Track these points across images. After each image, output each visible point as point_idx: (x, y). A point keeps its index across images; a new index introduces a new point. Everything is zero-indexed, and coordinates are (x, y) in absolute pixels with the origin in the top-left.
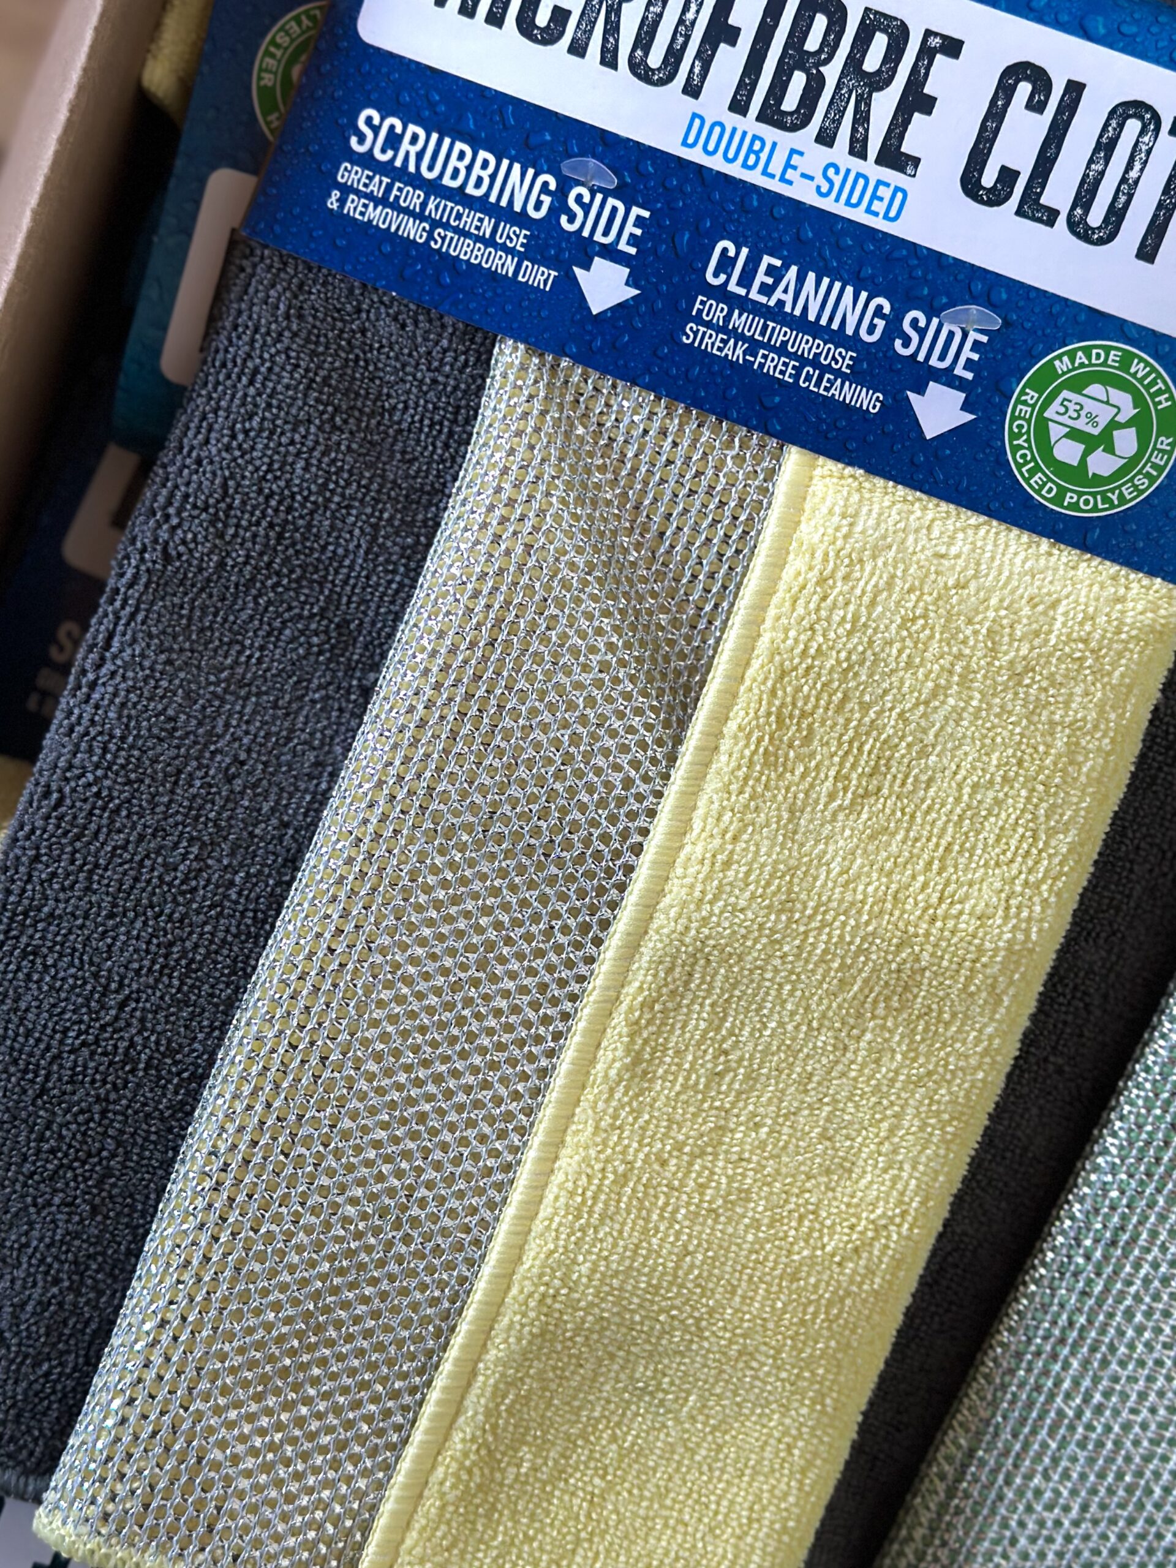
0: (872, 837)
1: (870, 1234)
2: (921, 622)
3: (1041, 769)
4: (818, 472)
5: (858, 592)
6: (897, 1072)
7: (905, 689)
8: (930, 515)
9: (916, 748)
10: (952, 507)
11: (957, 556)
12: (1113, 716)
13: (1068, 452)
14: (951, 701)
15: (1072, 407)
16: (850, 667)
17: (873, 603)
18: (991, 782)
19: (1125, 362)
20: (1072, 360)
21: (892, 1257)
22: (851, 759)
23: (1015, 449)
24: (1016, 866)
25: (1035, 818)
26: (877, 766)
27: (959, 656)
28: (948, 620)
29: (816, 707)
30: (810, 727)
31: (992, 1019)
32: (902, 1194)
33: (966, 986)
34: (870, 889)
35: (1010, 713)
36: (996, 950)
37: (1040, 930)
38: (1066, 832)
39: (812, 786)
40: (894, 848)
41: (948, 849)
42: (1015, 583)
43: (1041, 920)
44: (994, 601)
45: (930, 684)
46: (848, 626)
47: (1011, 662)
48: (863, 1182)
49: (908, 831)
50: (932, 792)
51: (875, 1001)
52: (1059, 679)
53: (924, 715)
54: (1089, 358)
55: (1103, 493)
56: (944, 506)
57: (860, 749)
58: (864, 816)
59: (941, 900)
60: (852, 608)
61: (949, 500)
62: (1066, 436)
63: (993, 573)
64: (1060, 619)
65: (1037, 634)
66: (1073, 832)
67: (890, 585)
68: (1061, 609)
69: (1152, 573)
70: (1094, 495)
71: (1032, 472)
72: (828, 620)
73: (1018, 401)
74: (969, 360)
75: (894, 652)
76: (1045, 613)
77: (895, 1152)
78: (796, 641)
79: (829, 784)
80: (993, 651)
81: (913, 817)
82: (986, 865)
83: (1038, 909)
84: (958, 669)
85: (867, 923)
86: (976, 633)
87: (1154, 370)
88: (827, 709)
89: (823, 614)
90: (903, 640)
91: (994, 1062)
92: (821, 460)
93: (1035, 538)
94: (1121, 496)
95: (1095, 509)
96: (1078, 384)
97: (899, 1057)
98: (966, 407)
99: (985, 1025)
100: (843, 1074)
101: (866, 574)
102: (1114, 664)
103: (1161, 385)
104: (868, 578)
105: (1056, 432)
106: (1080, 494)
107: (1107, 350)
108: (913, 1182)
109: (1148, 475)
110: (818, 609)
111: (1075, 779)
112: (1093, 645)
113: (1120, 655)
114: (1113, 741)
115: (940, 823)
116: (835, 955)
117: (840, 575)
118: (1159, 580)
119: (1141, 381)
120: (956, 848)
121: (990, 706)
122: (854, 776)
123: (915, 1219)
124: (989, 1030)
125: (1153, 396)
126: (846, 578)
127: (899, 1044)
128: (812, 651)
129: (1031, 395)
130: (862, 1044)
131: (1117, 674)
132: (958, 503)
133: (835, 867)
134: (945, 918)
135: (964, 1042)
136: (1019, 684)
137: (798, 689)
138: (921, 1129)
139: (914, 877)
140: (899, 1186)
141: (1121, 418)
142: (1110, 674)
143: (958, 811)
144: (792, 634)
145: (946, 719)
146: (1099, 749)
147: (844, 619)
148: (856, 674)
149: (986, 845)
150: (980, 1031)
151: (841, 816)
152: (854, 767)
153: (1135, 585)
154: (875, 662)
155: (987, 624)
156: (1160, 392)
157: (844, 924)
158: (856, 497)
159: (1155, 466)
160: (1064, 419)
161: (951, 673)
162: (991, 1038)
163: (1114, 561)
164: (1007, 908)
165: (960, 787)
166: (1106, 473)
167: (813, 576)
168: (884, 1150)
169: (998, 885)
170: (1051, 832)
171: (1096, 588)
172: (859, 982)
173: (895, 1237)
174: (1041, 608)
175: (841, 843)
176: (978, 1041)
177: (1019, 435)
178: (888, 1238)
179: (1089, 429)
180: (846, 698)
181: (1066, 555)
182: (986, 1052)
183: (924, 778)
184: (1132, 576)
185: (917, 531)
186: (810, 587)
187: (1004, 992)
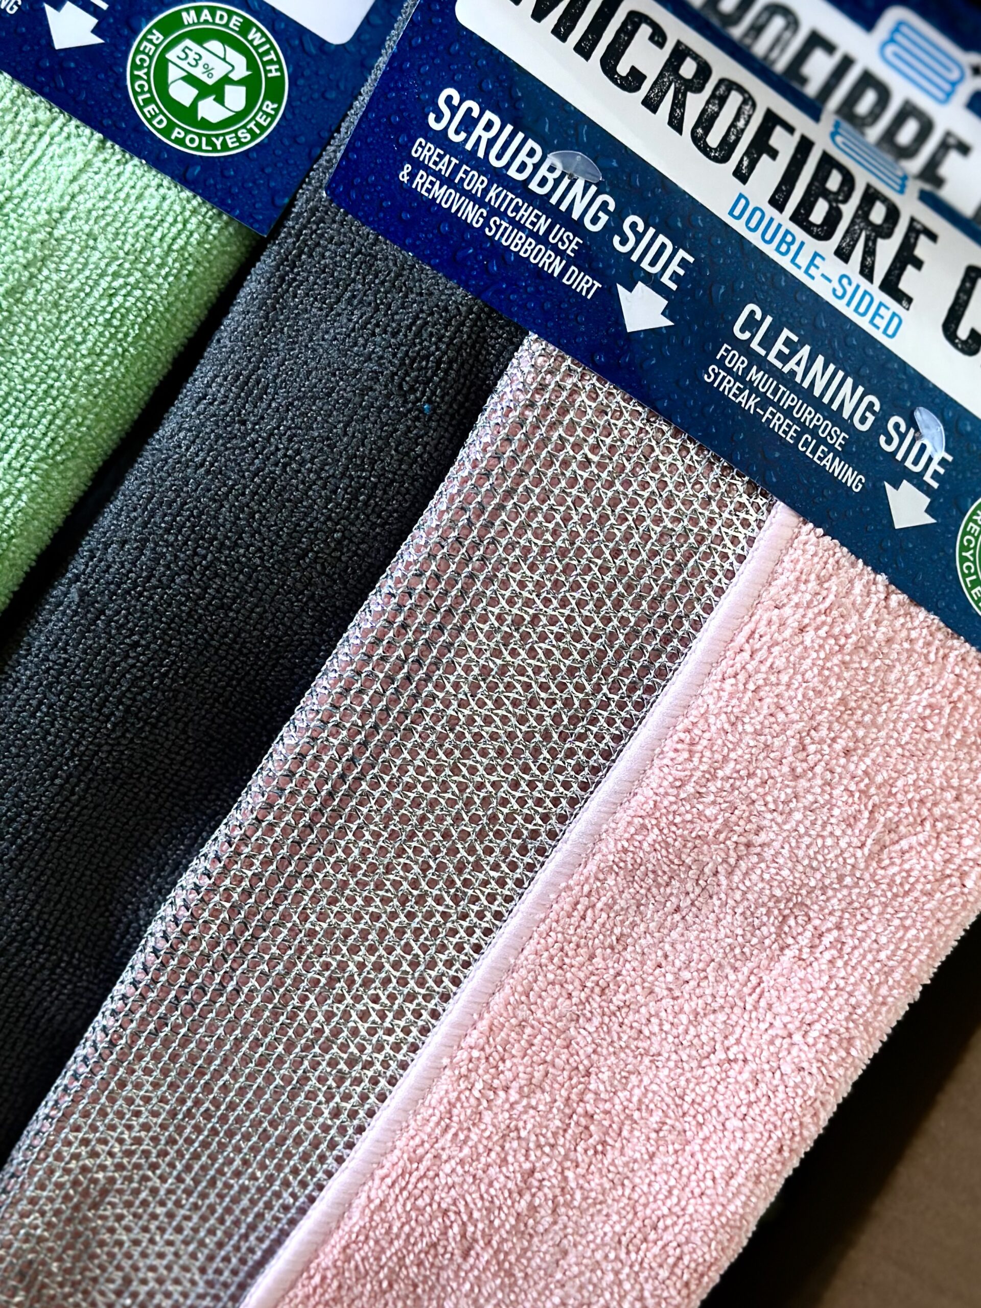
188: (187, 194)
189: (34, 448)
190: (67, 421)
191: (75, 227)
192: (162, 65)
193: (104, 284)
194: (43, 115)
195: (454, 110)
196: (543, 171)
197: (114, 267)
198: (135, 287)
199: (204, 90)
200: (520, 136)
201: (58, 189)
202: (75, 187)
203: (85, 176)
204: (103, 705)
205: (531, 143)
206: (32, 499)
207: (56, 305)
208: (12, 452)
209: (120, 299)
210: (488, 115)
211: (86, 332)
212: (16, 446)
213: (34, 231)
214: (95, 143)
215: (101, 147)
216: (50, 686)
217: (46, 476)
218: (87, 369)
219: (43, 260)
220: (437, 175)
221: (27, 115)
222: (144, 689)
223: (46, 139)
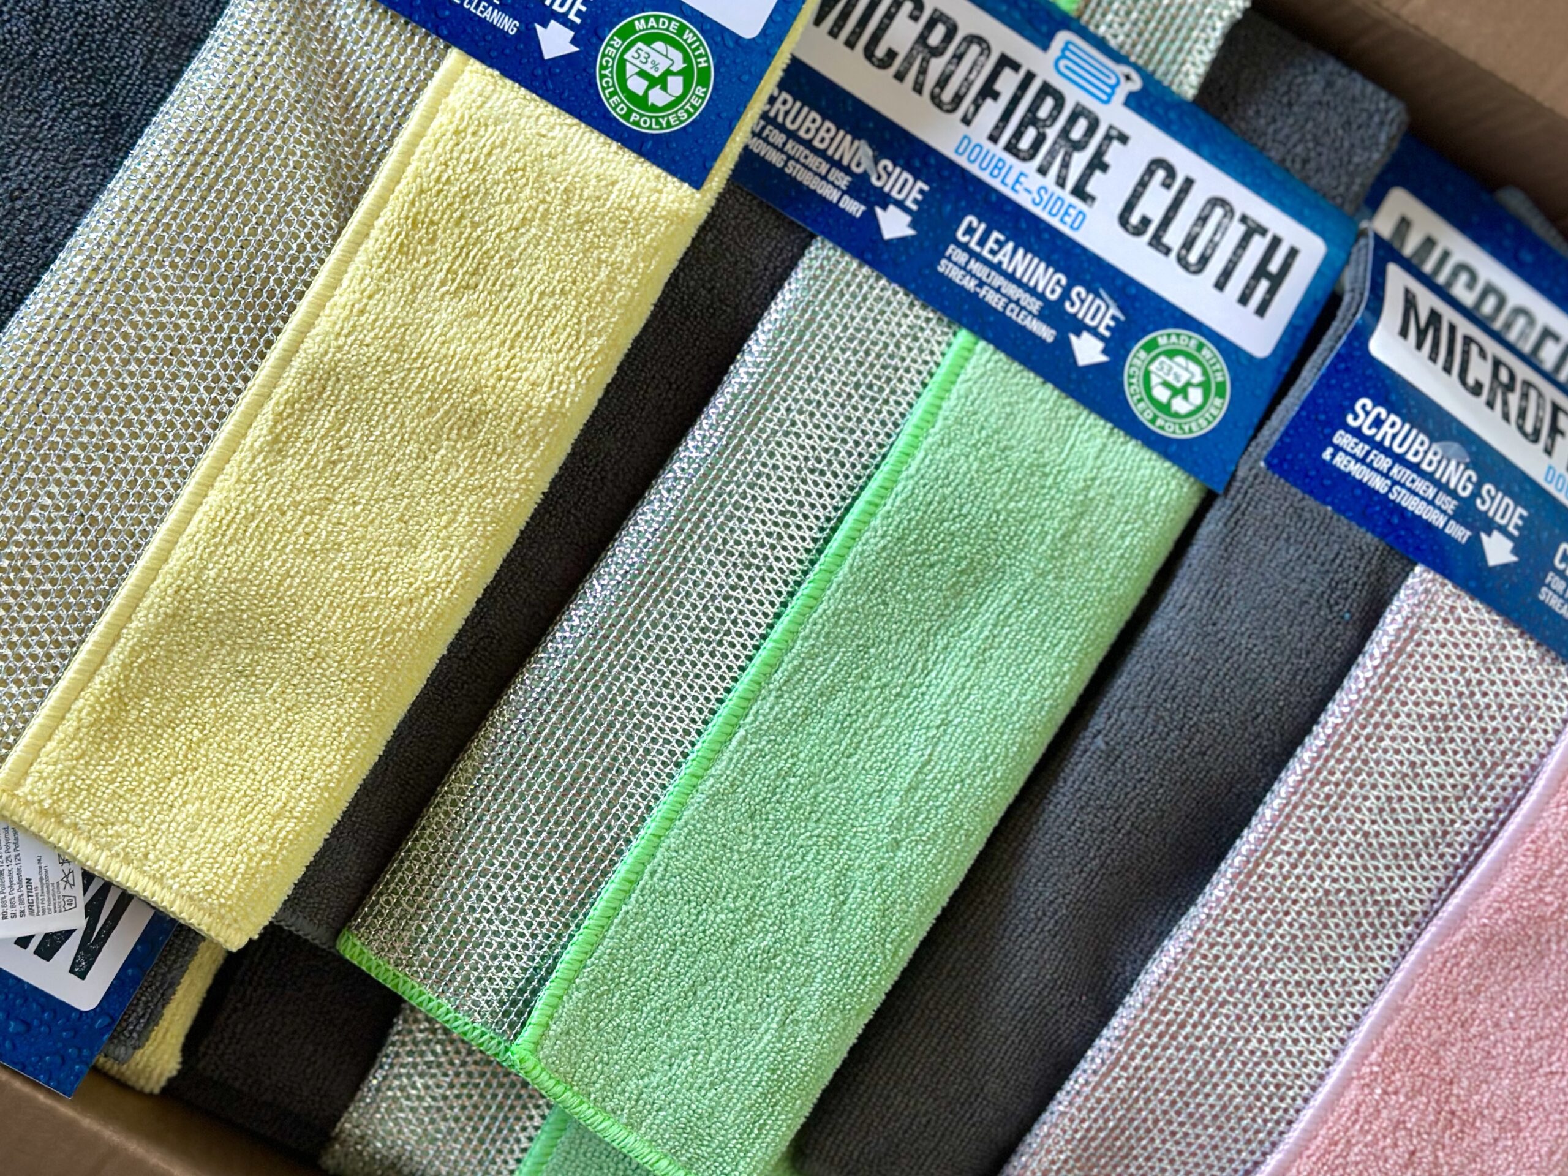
0: (466, 316)
1: (422, 591)
2: (520, 173)
3: (587, 289)
4: (468, 68)
5: (481, 144)
6: (459, 481)
7: (504, 217)
8: (539, 111)
9: (506, 260)
10: (556, 109)
11: (553, 138)
12: (641, 265)
13: (637, 85)
14: (533, 230)
15: (643, 54)
16: (468, 196)
17: (490, 154)
18: (553, 292)
19: (681, 30)
20: (647, 23)
21: (435, 611)
22: (460, 260)
23: (603, 76)
24: (562, 355)
25: (579, 323)
26: (477, 268)
27: (543, 201)
28: (539, 176)
29: (442, 218)
30: (435, 232)
31: (530, 457)
32: (450, 568)
33: (515, 431)
34: (459, 350)
35: (572, 247)
36: (539, 408)
37: (572, 402)
38: (600, 336)
39: (430, 274)
40: (480, 327)
41: (518, 334)
42: (589, 163)
43: (574, 395)
44: (573, 170)
45: (521, 216)
46: (470, 166)
47: (578, 213)
48: (423, 557)
49: (492, 317)
50: (512, 294)
51: (451, 429)
52: (609, 232)
53: (514, 237)
54: (657, 22)
55: (657, 118)
56: (550, 107)
57: (468, 254)
58: (464, 301)
59: (507, 367)
60: (475, 154)
61: (555, 104)
62: (638, 74)
63: (576, 154)
64: (616, 192)
65: (598, 198)
66: (604, 338)
67: (503, 145)
68: (617, 187)
69: (683, 179)
70: (651, 118)
71: (612, 94)
72: (458, 159)
73: (608, 44)
74: (579, 11)
75: (499, 190)
76: (606, 186)
77: (449, 538)
78: (434, 171)
79: (442, 275)
80: (567, 202)
81: (497, 309)
82: (542, 350)
83: (572, 386)
84: (541, 208)
85: (454, 372)
86: (557, 188)
87: (698, 39)
88: (448, 221)
89: (455, 154)
90: (506, 182)
91: (527, 490)
92: (472, 60)
93: (609, 141)
94: (668, 122)
95: (650, 127)
96: (649, 40)
97: (461, 470)
98: (574, 41)
99: (525, 461)
100: (422, 477)
101: (488, 135)
102: (648, 231)
103: (702, 51)
104: (490, 136)
105: (630, 70)
106: (642, 116)
107: (670, 20)
108: (458, 561)
109: (687, 111)
110: (451, 152)
111: (610, 301)
112: (635, 214)
113: (652, 225)
114: (639, 282)
115: (515, 316)
116: (427, 389)
117: (470, 130)
118: (686, 185)
119: (690, 45)
120: (524, 334)
121: (558, 240)
122: (461, 272)
123: (456, 588)
124: (527, 465)
125: (696, 57)
126: (474, 134)
127: (464, 461)
128: (444, 179)
129: (617, 42)
130: (438, 457)
131: (648, 237)
132: (560, 107)
133: (438, 330)
134: (508, 380)
135: (509, 470)
136: (581, 229)
137: (431, 204)
138: (470, 524)
139: (491, 349)
140: (449, 562)
141: (674, 69)
142: (644, 237)
143: (528, 309)
144: (432, 165)
145: (529, 243)
146: (629, 286)
147: (468, 161)
148: (471, 202)
149: (543, 338)
150: (521, 465)
151: (447, 298)
152: (461, 266)
153: (670, 185)
154: (485, 194)
155: (565, 184)
156: (701, 56)
157: (437, 369)
158: (491, 87)
159: (692, 106)
160: (637, 62)
161: (536, 211)
162: (528, 471)
163: (659, 166)
164: (552, 382)
165: (532, 293)
166: (660, 104)
167: (452, 128)
168: (441, 535)
169: (548, 365)
170: (589, 335)
171: (644, 180)
172: (442, 411)
173: (439, 596)
174: (603, 183)
175: (444, 315)
176: (518, 472)
177: (606, 68)
178: (435, 596)
179: (652, 72)
180: (462, 217)
181: (629, 156)
182: (523, 480)
183: (508, 282)
184: (670, 178)
185: (529, 117)
186: (449, 135)
187: (541, 439)
188: (1167, 464)
189: (1075, 643)
190: (1095, 624)
191: (1101, 490)
192: (1147, 375)
193: (1119, 529)
194: (1074, 412)
195: (1367, 413)
196: (1430, 455)
197: (1125, 518)
198: (1139, 530)
199: (1175, 392)
200: (1414, 432)
201: (1090, 463)
202: (1099, 462)
203: (1104, 454)
204: (1117, 821)
205: (1422, 437)
206: (1072, 679)
207: (1090, 544)
208: (1061, 646)
209: (1128, 539)
210: (1393, 418)
211: (1108, 563)
212: (1064, 642)
213: (1076, 494)
214: (1106, 431)
215: (1111, 434)
216: (1082, 808)
217: (1081, 662)
218: (1109, 589)
219: (1082, 514)
220: (1354, 456)
221: (1064, 413)
222: (1144, 811)
223: (1076, 429)
